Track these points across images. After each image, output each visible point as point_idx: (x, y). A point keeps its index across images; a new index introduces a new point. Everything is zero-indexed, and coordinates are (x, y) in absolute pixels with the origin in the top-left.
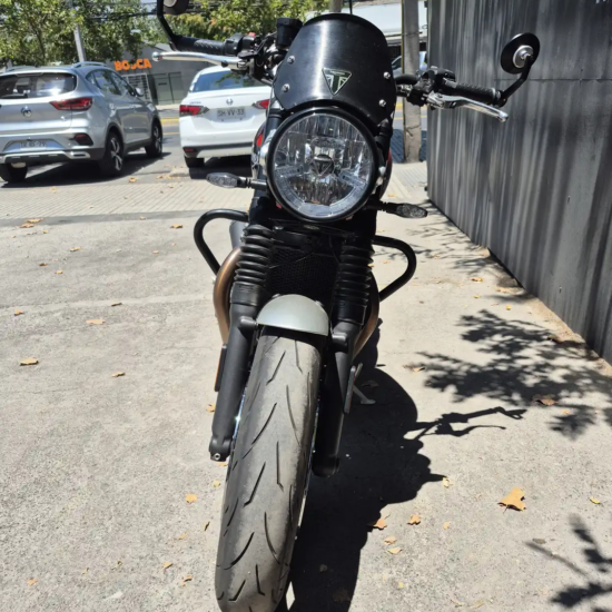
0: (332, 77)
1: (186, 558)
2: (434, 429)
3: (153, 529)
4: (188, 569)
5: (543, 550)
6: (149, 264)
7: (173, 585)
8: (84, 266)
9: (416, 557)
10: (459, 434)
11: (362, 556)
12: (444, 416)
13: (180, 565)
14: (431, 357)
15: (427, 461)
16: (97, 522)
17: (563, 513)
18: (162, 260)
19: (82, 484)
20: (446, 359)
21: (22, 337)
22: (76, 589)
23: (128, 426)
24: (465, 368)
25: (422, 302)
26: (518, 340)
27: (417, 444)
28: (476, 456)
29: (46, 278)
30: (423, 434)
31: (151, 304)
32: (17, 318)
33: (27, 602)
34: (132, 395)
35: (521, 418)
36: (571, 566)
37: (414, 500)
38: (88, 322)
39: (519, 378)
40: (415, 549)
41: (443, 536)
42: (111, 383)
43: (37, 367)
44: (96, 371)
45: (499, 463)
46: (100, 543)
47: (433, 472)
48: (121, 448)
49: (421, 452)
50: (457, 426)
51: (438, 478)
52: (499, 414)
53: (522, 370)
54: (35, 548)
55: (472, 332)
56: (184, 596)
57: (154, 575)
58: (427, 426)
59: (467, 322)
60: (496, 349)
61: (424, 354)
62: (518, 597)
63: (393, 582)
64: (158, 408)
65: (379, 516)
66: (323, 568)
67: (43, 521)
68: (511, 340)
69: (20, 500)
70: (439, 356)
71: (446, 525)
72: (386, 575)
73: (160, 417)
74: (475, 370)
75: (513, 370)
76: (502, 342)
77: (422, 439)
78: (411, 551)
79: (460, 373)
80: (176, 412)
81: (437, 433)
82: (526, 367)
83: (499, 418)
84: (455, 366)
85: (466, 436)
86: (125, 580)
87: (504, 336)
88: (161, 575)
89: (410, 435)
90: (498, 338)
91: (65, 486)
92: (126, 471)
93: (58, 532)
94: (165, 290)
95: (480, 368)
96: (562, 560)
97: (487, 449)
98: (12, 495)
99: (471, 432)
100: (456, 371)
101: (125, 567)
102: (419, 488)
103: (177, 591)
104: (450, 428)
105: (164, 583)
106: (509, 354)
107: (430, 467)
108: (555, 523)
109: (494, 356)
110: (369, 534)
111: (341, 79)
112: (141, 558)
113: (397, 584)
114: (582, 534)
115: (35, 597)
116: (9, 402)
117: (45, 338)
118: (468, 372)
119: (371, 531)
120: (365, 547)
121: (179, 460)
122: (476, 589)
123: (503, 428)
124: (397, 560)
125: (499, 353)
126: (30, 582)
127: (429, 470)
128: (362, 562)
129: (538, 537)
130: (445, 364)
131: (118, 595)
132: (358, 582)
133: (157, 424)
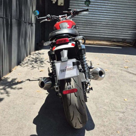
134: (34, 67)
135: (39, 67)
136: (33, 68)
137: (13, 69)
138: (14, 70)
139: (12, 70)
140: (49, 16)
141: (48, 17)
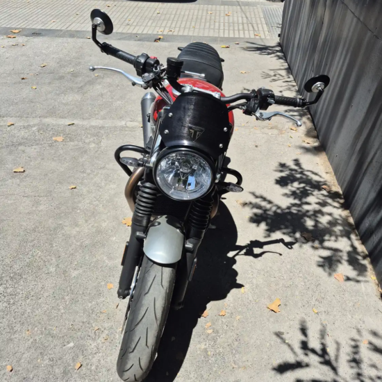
0: (193, 131)
1: (106, 325)
2: (244, 251)
3: (90, 305)
4: (106, 332)
5: (282, 338)
6: (91, 87)
7: (99, 341)
8: (50, 83)
9: (219, 336)
10: (256, 256)
11: (193, 333)
12: (251, 242)
13: (102, 329)
14: (257, 197)
15: (236, 273)
16: (61, 296)
17: (297, 316)
18: (100, 84)
19: (52, 269)
20: (264, 199)
21: (13, 146)
22: (50, 339)
23: (77, 229)
24: (274, 209)
25: (256, 146)
26: (307, 188)
27: (233, 261)
28: (262, 273)
29: (26, 92)
30: (237, 254)
31: (92, 126)
32: (9, 129)
33: (26, 345)
34: (80, 205)
35: (292, 248)
36: (292, 349)
37: (225, 300)
38: (54, 138)
39: (302, 220)
40: (220, 331)
41: (235, 324)
42: (68, 194)
43: (24, 174)
44: (59, 182)
45: (273, 279)
46: (62, 311)
47: (238, 282)
48: (74, 246)
49: (234, 267)
50: (257, 251)
51: (240, 286)
52: (281, 244)
53: (306, 214)
54: (29, 311)
55: (282, 178)
56: (104, 348)
57: (90, 334)
58: (241, 248)
59: (281, 169)
60: (294, 194)
61: (253, 194)
62: (263, 366)
63: (206, 351)
64: (94, 217)
65: (205, 308)
66: (173, 339)
67: (32, 293)
68: (304, 188)
69: (20, 277)
70: (262, 197)
71: (238, 317)
72: (203, 346)
73: (96, 225)
74: (279, 211)
75: (300, 213)
76: (298, 189)
77: (237, 258)
78: (218, 332)
79: (270, 213)
80: (105, 222)
81: (246, 254)
82: (308, 211)
83: (280, 247)
84: (268, 206)
85: (260, 258)
86: (75, 336)
87: (300, 183)
88: (92, 335)
89: (231, 254)
90: (296, 184)
91: (44, 270)
92: (76, 263)
93: (40, 301)
94: (102, 113)
95: (282, 210)
96: (289, 345)
97: (269, 269)
98: (15, 273)
99: (264, 256)
100: (268, 210)
101: (76, 327)
102: (228, 292)
103: (101, 345)
104: (253, 251)
105: (94, 340)
106: (300, 200)
107: (237, 278)
108: (292, 323)
109: (291, 201)
110: (199, 319)
111: (198, 133)
112: (83, 322)
113: (207, 351)
114: (304, 331)
115: (30, 342)
116: (9, 202)
117: (28, 150)
118: (275, 212)
119: (200, 317)
120: (196, 328)
121: (105, 258)
122: (244, 359)
123: (281, 255)
124: (209, 337)
125: (295, 199)
126: (27, 333)
127: (236, 280)
128: (193, 336)
129: (282, 331)
130: (264, 204)
131: (72, 344)
132: (189, 348)
133: (94, 230)
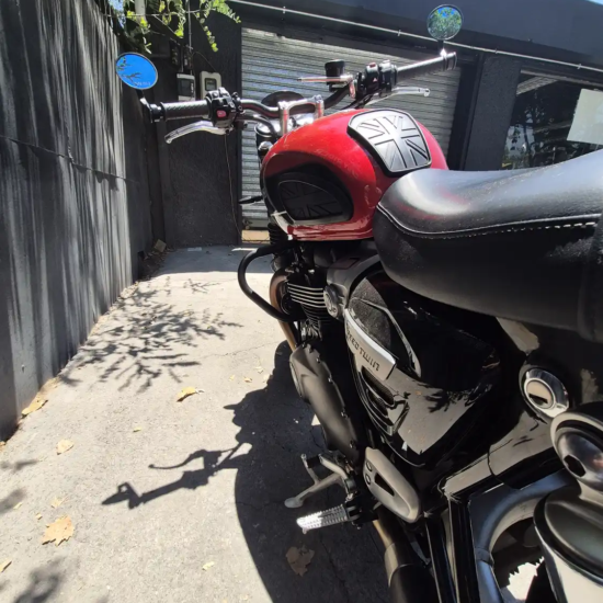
2: (221, 459)
10: (200, 454)
15: (236, 421)
27: (241, 438)
28: (194, 428)
30: (235, 450)
47: (232, 412)
49: (238, 429)
50: (197, 465)
77: (236, 443)
81: (218, 453)
89: (245, 448)
104: (205, 462)
107: (233, 416)
123: (151, 466)
127: (235, 413)
134: (149, 372)
135: (172, 365)
136: (145, 377)
137: (27, 405)
138: (35, 414)
139: (24, 416)
140: (221, 95)
141: (220, 99)
